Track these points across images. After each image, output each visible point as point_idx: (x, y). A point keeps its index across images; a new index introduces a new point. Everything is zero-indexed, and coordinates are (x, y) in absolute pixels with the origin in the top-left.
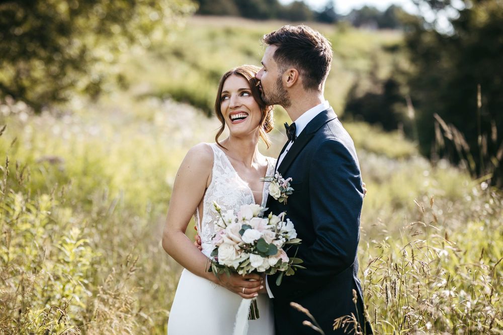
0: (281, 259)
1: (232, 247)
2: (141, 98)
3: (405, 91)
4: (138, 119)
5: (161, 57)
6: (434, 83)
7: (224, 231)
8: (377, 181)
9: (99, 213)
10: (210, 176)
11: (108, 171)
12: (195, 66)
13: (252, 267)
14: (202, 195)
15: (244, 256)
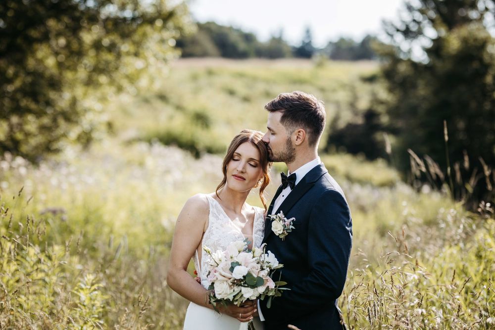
0: (268, 287)
1: (225, 282)
2: (129, 143)
3: (385, 120)
4: (129, 163)
5: (146, 101)
6: (413, 111)
7: (216, 268)
8: (363, 209)
9: (104, 259)
10: (207, 222)
11: (106, 218)
12: (179, 108)
13: (244, 298)
14: (200, 239)
15: (237, 289)
